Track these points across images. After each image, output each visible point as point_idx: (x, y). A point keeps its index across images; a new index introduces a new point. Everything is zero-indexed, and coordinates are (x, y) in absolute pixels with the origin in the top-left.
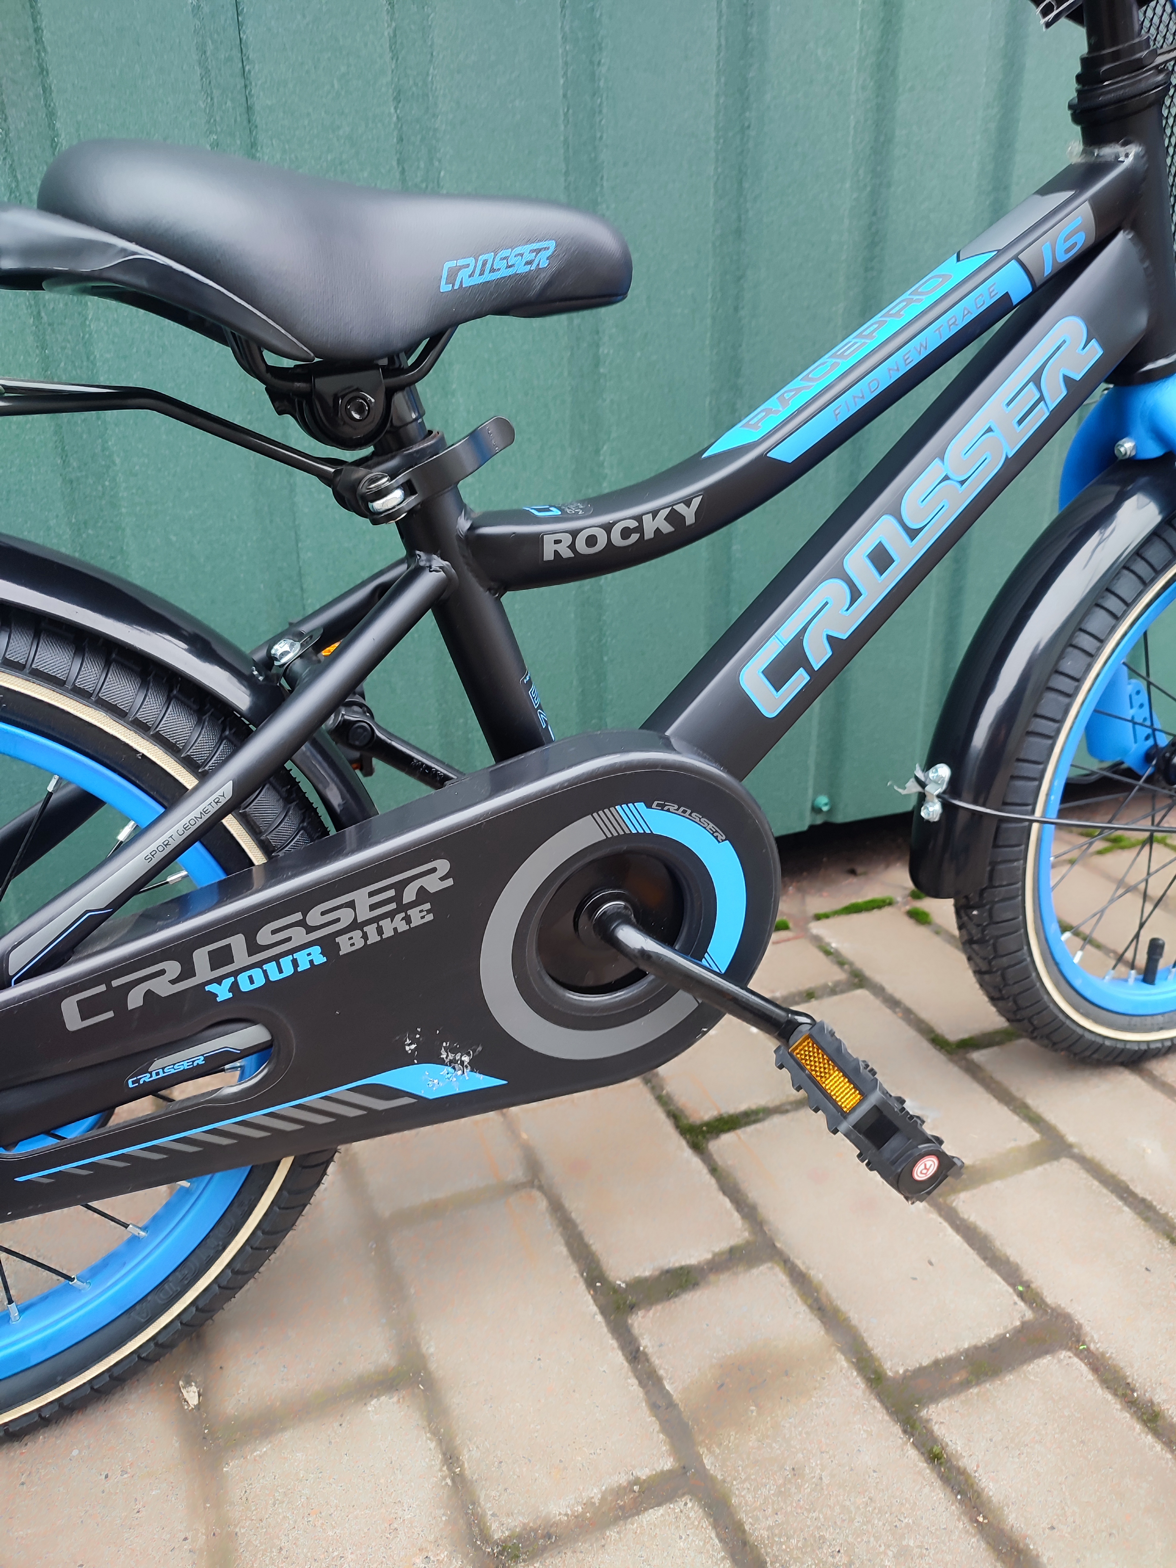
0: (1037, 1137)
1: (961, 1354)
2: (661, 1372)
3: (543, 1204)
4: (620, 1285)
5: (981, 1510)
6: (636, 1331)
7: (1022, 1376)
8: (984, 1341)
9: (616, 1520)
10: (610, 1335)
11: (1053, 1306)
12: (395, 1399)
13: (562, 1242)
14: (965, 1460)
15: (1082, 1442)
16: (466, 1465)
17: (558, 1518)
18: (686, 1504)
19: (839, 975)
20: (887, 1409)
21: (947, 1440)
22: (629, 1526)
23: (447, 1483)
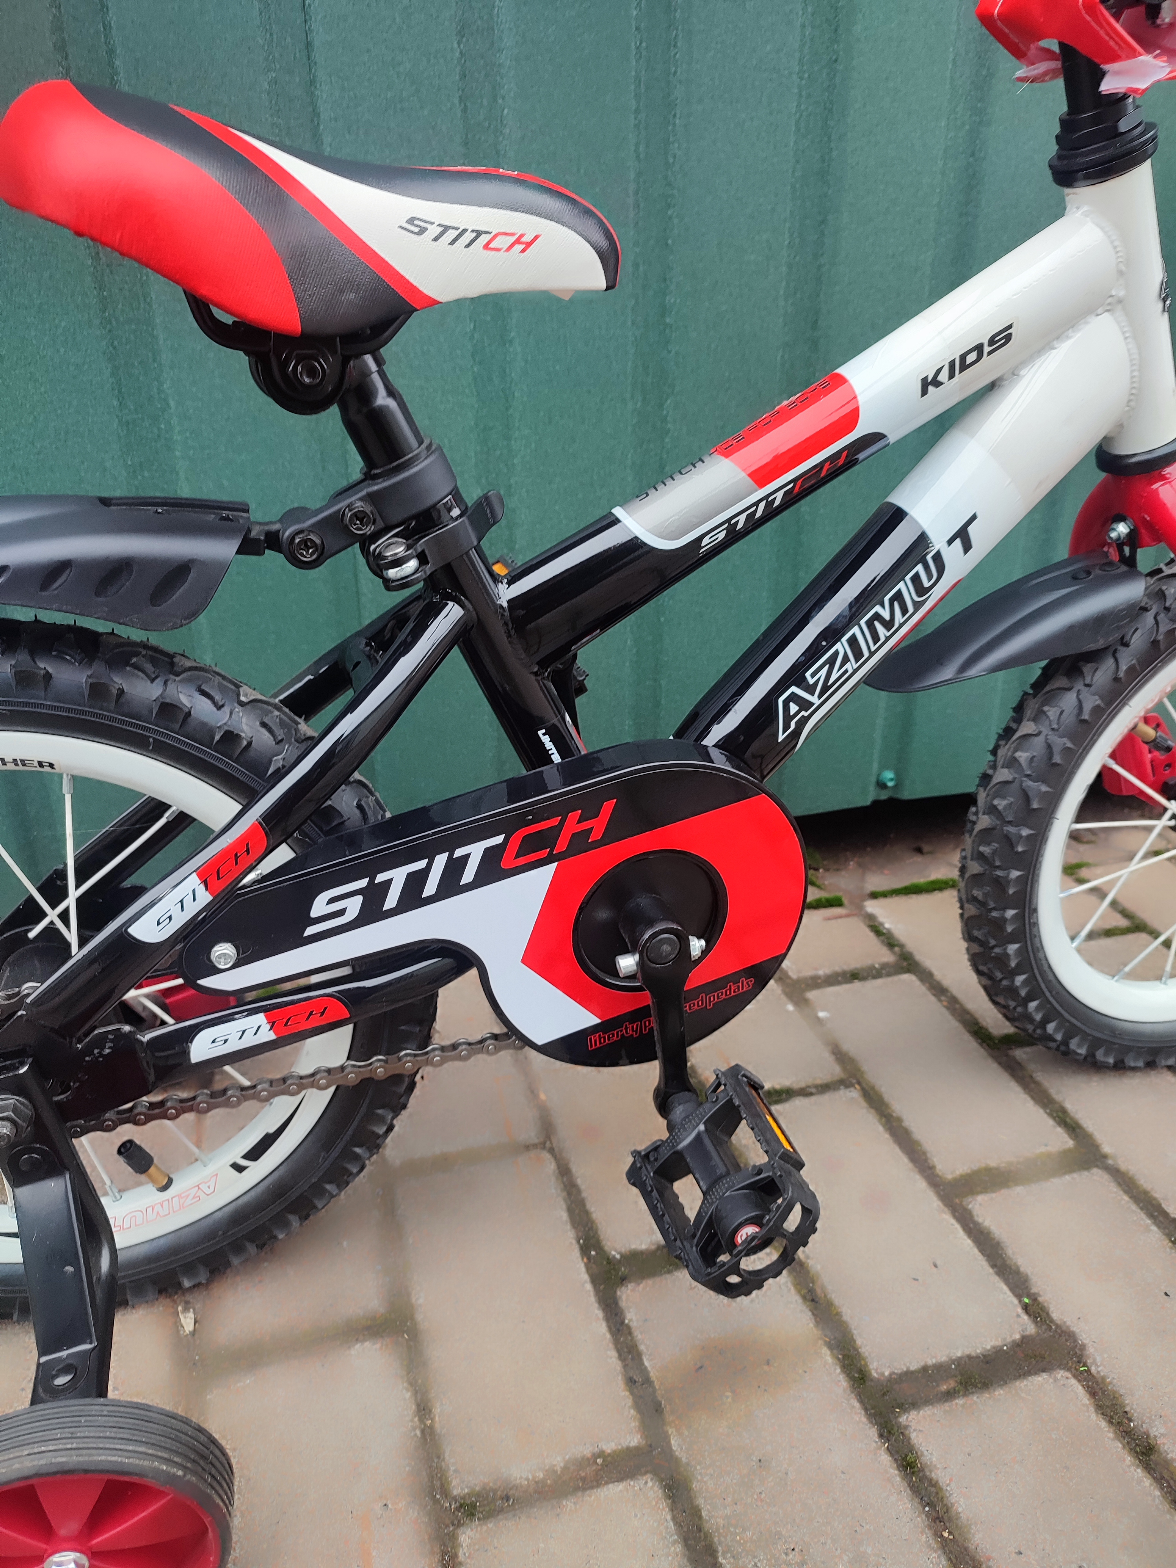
0: (1070, 1143)
1: (953, 1361)
2: (642, 1348)
3: (551, 1166)
4: (614, 1256)
5: (947, 1524)
6: (623, 1303)
7: (1014, 1392)
8: (978, 1351)
9: (577, 1489)
10: (597, 1305)
11: (1059, 1322)
12: (378, 1346)
13: (564, 1207)
14: (939, 1472)
15: (1066, 1467)
16: (437, 1419)
17: (518, 1482)
18: (646, 1483)
19: (887, 957)
20: (866, 1410)
21: (923, 1449)
22: (586, 1498)
23: (416, 1435)
